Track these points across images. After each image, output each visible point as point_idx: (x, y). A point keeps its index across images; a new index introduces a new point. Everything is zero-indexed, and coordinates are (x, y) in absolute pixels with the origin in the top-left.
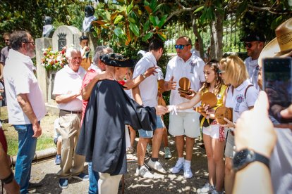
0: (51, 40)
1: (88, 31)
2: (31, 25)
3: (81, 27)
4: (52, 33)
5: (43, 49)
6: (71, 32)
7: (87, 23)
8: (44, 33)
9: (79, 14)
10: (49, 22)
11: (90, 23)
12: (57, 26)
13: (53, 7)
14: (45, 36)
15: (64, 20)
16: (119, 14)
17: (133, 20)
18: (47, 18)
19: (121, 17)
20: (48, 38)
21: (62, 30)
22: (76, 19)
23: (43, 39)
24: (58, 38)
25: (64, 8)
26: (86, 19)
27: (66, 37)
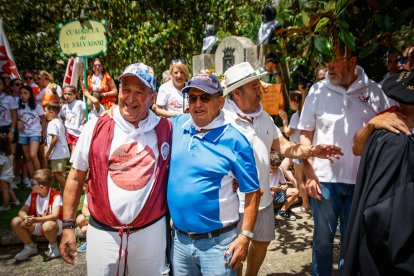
0: (214, 58)
1: (266, 42)
2: (187, 37)
3: (255, 38)
4: (214, 48)
5: (203, 71)
6: (241, 45)
7: (264, 32)
8: (204, 48)
9: (252, 20)
10: (212, 33)
11: (269, 31)
12: (222, 37)
13: (217, 12)
14: (205, 52)
15: (231, 29)
16: (323, 16)
17: (345, 24)
18: (209, 27)
19: (325, 20)
20: (209, 55)
21: (230, 43)
22: (249, 26)
23: (202, 56)
24: (223, 55)
25: (231, 11)
26: (264, 26)
27: (235, 54)
